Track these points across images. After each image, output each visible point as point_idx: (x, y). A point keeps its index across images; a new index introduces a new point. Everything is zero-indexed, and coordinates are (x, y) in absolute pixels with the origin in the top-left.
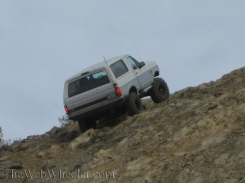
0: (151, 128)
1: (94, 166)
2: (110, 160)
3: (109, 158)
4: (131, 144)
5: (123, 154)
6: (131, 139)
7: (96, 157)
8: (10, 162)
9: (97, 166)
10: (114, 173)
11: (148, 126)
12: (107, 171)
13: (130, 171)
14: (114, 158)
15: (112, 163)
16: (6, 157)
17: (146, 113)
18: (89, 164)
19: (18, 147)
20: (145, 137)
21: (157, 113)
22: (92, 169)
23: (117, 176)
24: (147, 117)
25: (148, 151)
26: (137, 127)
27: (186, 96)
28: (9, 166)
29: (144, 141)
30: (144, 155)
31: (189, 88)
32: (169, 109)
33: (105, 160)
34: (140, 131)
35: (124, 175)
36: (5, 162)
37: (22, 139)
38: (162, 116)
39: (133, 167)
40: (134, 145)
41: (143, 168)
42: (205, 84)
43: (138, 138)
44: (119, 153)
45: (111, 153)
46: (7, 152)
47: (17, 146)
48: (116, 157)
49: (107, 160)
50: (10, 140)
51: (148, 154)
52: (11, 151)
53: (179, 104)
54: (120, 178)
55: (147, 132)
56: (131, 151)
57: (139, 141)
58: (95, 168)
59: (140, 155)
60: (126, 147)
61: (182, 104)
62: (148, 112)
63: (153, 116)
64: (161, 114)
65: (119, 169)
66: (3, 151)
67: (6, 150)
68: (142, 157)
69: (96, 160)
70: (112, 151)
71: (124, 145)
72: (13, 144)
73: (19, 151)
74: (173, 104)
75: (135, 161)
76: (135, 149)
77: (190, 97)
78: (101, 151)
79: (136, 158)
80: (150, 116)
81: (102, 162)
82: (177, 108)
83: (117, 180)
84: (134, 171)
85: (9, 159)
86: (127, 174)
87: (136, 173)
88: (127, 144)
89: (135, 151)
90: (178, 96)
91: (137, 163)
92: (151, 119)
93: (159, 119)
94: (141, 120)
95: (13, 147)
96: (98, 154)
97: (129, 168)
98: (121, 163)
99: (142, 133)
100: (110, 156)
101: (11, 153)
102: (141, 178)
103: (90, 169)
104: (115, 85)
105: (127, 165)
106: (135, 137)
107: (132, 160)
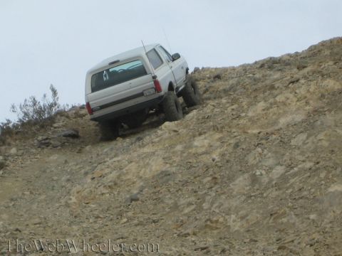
0: (224, 101)
1: (157, 139)
2: (175, 133)
3: (175, 131)
4: (200, 117)
5: (191, 128)
6: (201, 112)
7: (161, 130)
8: (65, 129)
9: (161, 140)
10: (179, 148)
11: (221, 98)
12: (172, 146)
13: (196, 147)
14: (180, 131)
15: (178, 137)
16: (61, 124)
17: (220, 83)
18: (153, 137)
19: (75, 114)
20: (216, 110)
21: (233, 84)
22: (155, 142)
23: (182, 152)
24: (221, 88)
25: (219, 126)
26: (209, 99)
27: (266, 67)
28: (63, 133)
29: (215, 115)
30: (214, 130)
31: (271, 58)
32: (247, 80)
33: (170, 133)
34: (212, 102)
35: (190, 151)
36: (60, 129)
37: (82, 104)
38: (238, 87)
39: (200, 143)
40: (203, 118)
41: (211, 144)
42: (288, 55)
43: (208, 111)
44: (186, 127)
45: (177, 125)
46: (63, 118)
47: (74, 111)
48: (183, 131)
49: (173, 134)
50: (68, 105)
51: (218, 129)
52: (68, 117)
53: (257, 76)
54: (185, 155)
55: (219, 104)
56: (200, 125)
57: (209, 114)
58: (159, 141)
59: (209, 129)
60: (194, 120)
61: (261, 76)
62: (223, 83)
63: (228, 87)
64: (237, 85)
65: (185, 145)
66: (59, 116)
67: (62, 116)
68: (211, 133)
69: (159, 132)
70: (179, 124)
71: (193, 117)
72: (70, 110)
73: (75, 118)
74: (251, 75)
75: (203, 136)
76: (205, 122)
77: (270, 68)
78: (167, 123)
79: (205, 133)
80: (224, 87)
81: (167, 135)
82: (255, 80)
83: (181, 156)
84: (201, 147)
85: (64, 126)
86: (193, 151)
87: (204, 150)
88: (195, 117)
89: (204, 125)
90: (258, 66)
91: (205, 138)
92: (225, 91)
93: (234, 91)
94: (213, 91)
95: (70, 113)
96: (163, 126)
97: (196, 143)
98: (188, 137)
99: (214, 106)
100: (176, 129)
101: (67, 120)
102: (208, 156)
103: (152, 142)
104: (154, 77)
105: (194, 140)
106: (205, 109)
107: (200, 134)
